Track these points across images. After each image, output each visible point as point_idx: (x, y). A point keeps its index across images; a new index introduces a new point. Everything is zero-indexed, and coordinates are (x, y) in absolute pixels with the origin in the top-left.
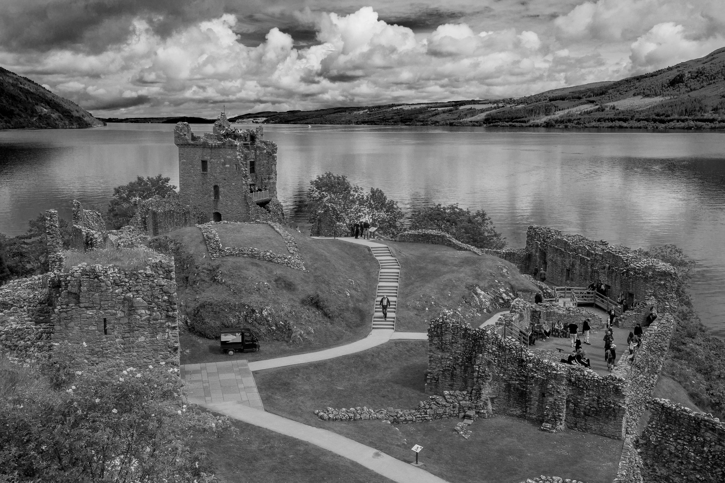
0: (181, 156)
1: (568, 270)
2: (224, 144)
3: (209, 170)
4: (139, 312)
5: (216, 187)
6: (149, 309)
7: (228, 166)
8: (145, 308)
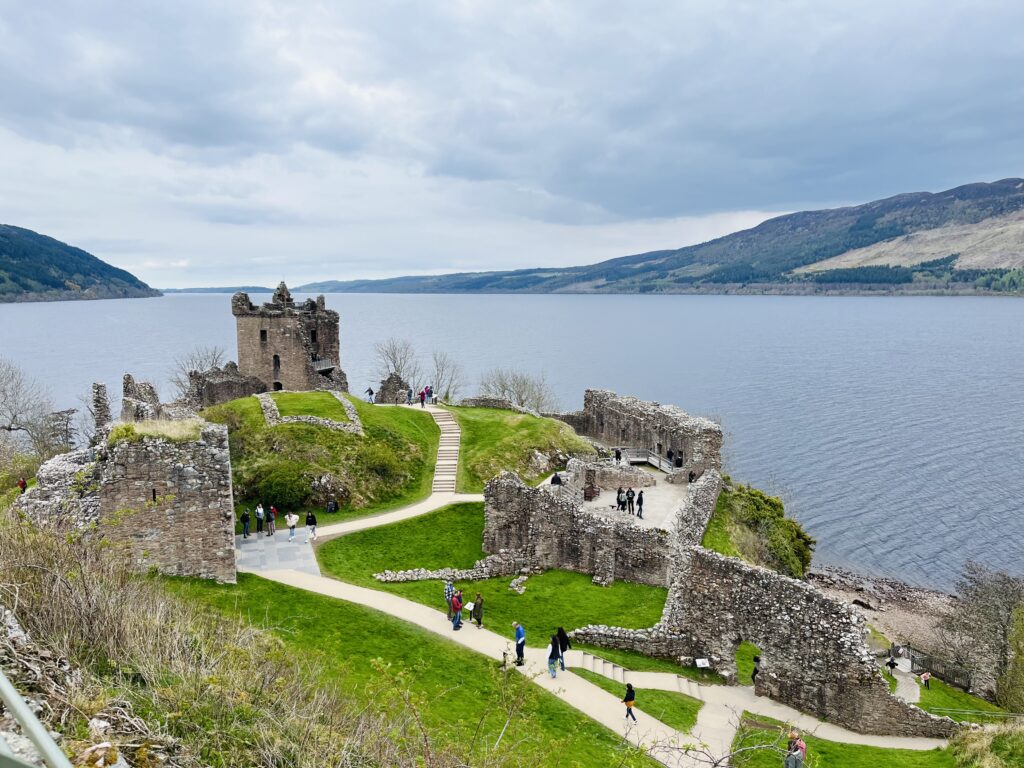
0: (239, 325)
1: (623, 431)
2: (283, 313)
3: (268, 340)
4: (190, 481)
5: (276, 358)
6: (200, 478)
7: (288, 335)
8: (195, 477)
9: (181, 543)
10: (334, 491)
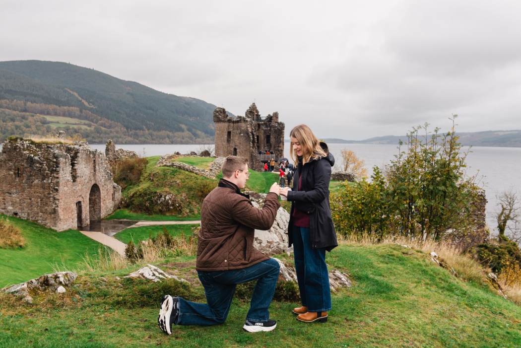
4: (36, 165)
6: (41, 164)
9: (29, 201)
10: (173, 205)
